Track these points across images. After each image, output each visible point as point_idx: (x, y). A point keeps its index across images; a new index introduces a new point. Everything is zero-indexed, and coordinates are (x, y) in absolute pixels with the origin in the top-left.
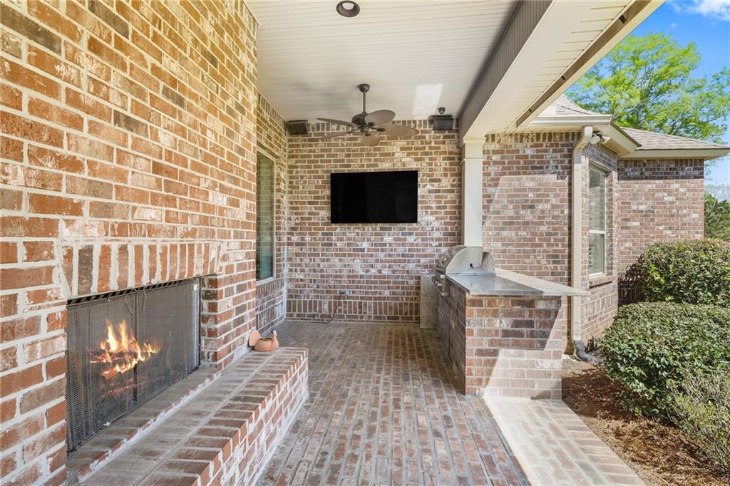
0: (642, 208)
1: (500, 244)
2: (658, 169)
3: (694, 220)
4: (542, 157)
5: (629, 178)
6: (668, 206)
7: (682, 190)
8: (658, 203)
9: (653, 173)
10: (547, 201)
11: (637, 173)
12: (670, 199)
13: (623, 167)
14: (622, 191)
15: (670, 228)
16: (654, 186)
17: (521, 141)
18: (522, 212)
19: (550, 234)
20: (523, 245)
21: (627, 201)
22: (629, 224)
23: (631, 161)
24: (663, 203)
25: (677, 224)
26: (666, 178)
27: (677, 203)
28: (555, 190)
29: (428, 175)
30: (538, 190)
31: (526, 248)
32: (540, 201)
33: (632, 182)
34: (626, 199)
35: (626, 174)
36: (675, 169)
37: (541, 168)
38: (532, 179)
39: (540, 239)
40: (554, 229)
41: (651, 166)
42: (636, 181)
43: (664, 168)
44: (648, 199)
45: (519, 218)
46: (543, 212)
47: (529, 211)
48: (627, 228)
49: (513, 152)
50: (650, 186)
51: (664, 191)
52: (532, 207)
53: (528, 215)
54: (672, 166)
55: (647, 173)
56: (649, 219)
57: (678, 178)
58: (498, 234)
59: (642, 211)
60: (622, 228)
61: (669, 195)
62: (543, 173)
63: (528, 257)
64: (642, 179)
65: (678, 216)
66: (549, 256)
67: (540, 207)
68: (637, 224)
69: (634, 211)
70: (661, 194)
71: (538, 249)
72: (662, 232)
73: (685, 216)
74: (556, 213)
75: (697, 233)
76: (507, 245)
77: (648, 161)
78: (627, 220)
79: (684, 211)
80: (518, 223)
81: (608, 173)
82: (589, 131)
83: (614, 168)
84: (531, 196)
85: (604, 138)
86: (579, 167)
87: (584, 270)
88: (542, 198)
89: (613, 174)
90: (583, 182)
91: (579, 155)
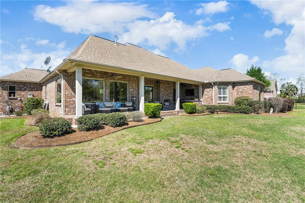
0: (241, 91)
4: (209, 86)
7: (248, 87)
8: (244, 90)
11: (240, 85)
12: (246, 89)
14: (237, 88)
17: (207, 85)
19: (211, 96)
26: (245, 85)
27: (248, 90)
29: (197, 89)
35: (238, 85)
44: (242, 89)
45: (207, 94)
50: (242, 87)
51: (245, 87)
54: (246, 83)
55: (242, 85)
56: (242, 93)
57: (247, 85)
58: (205, 96)
62: (210, 88)
66: (211, 99)
67: (209, 93)
68: (240, 94)
69: (239, 91)
71: (209, 98)
76: (206, 98)
78: (238, 93)
79: (249, 91)
81: (228, 86)
82: (212, 83)
83: (230, 85)
84: (208, 91)
85: (218, 83)
86: (213, 87)
87: (216, 101)
88: (210, 91)
89: (229, 86)
90: (215, 89)
91: (214, 86)
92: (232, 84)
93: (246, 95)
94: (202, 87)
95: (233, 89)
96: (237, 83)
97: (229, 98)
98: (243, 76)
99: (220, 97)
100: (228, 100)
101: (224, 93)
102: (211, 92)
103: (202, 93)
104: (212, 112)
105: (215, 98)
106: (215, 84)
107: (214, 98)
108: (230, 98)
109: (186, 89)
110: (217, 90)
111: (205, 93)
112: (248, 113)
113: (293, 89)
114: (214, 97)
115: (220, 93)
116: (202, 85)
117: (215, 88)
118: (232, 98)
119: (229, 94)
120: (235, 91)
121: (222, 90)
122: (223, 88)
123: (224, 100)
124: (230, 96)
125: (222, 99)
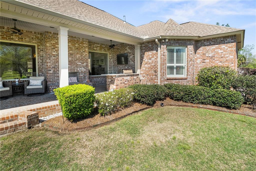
0: (210, 55)
1: (145, 68)
2: (216, 41)
3: (231, 58)
4: (153, 47)
5: (205, 46)
6: (220, 54)
7: (226, 48)
8: (216, 53)
9: (214, 43)
10: (154, 57)
11: (208, 44)
12: (221, 51)
13: (203, 42)
14: (203, 50)
15: (221, 62)
16: (215, 47)
17: (149, 43)
18: (149, 60)
19: (154, 66)
20: (149, 68)
21: (205, 53)
22: (205, 61)
23: (206, 39)
24: (218, 53)
25: (224, 60)
26: (220, 44)
27: (224, 53)
28: (155, 54)
29: (132, 53)
30: (152, 55)
31: (150, 69)
32: (152, 58)
33: (207, 47)
34: (204, 53)
35: (204, 44)
36: (223, 40)
37: (153, 49)
38: (151, 52)
39: (152, 67)
40: (155, 64)
41: (214, 40)
42: (208, 46)
43: (219, 40)
44: (212, 52)
45: (148, 62)
46: (153, 60)
47: (150, 60)
48: (204, 62)
49: (147, 46)
50: (213, 47)
51: (219, 49)
52: (151, 59)
53: (150, 61)
54: (222, 39)
55: (212, 43)
56: (212, 59)
57: (225, 43)
58: (144, 66)
59: (210, 57)
60: (203, 62)
61: (221, 50)
62: (153, 51)
63: (150, 71)
64: (210, 45)
65: (224, 57)
66: (154, 71)
67: (152, 59)
68: (208, 61)
69: (207, 57)
70: (217, 50)
71: (152, 69)
72: (218, 64)
73: (227, 57)
74: (156, 60)
75: (232, 63)
76: (146, 68)
77: (212, 39)
78: (204, 60)
79: (227, 55)
80: (148, 63)
81: (187, 46)
82: (156, 40)
83: (190, 44)
84: (151, 56)
85: (167, 40)
86: (159, 48)
87: (163, 74)
88: (153, 57)
89: (189, 46)
90: (162, 52)
91: (159, 45)
92: (193, 43)
93: (220, 63)
94: (141, 50)
95: (195, 53)
96: (203, 41)
97: (187, 70)
98: (214, 28)
99: (171, 68)
100: (186, 74)
101: (179, 61)
102: (155, 57)
103: (141, 60)
104: (149, 104)
105: (161, 68)
106: (162, 41)
107: (159, 70)
108: (190, 69)
109: (118, 53)
110: (165, 54)
111: (145, 59)
112: (234, 108)
113: (241, 59)
114: (159, 67)
115: (171, 61)
116: (140, 46)
117: (163, 50)
118: (193, 69)
119: (188, 61)
120: (198, 56)
121: (175, 54)
122: (178, 51)
123: (177, 73)
124: (189, 65)
125: (175, 70)
